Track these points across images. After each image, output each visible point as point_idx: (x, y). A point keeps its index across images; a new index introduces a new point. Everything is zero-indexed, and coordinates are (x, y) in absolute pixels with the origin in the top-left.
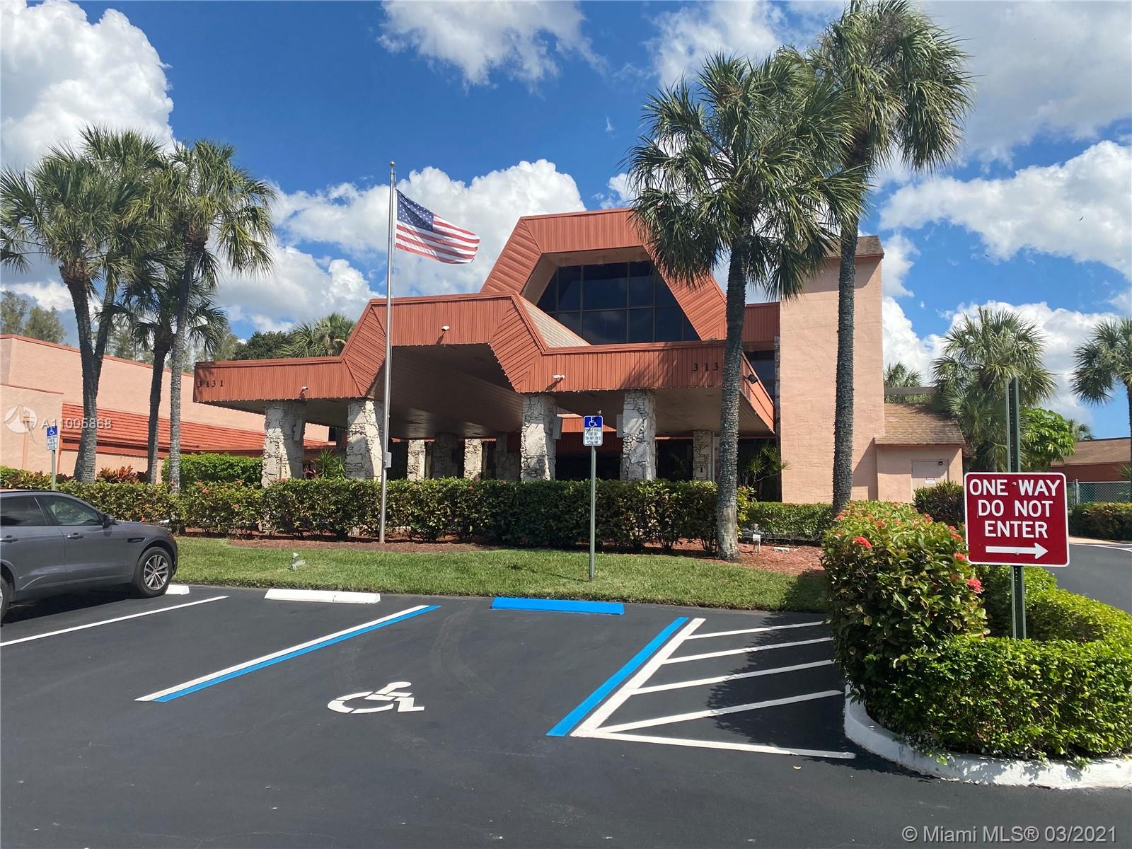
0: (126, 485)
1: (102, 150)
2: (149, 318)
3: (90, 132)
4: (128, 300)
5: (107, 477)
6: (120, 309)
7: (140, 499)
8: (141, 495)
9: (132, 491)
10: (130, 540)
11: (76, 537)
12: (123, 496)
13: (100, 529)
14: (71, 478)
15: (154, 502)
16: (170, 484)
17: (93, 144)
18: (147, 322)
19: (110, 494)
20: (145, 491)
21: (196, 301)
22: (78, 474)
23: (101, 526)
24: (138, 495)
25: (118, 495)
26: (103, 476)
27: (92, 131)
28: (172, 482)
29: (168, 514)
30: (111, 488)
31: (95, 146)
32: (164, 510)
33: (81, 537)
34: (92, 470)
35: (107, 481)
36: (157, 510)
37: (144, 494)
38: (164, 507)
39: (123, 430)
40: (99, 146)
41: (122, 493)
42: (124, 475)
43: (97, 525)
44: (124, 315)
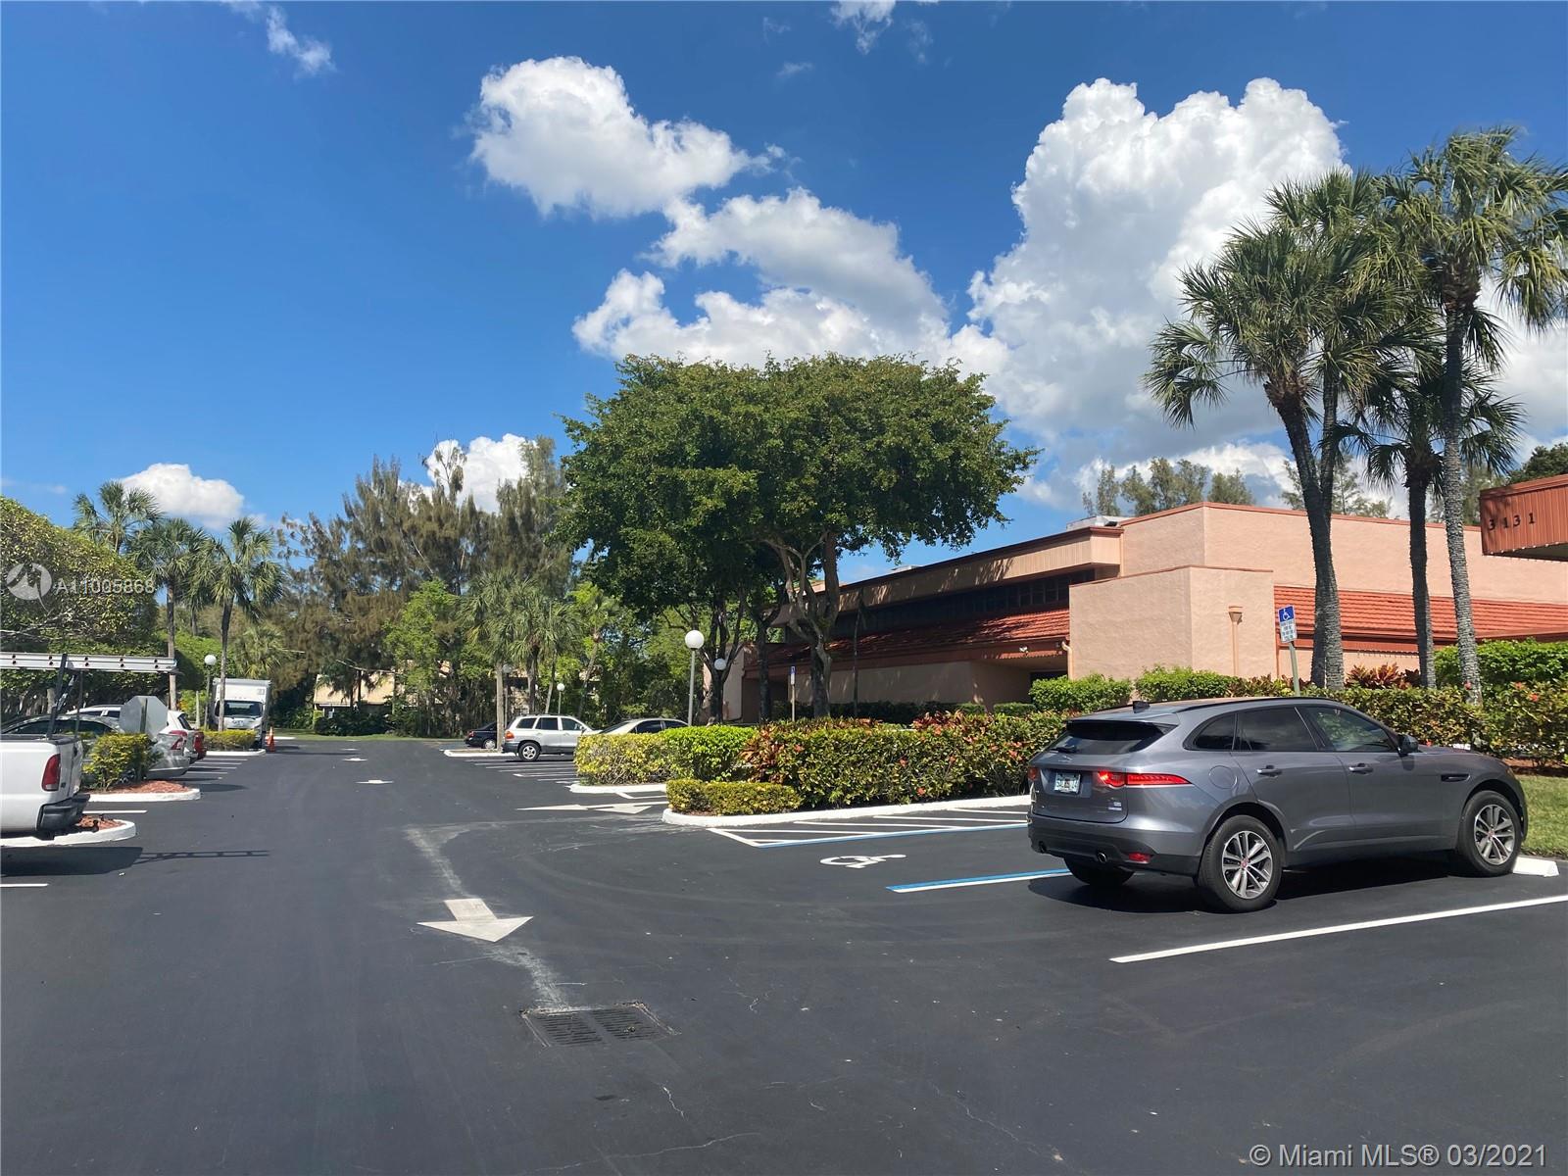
0: (1394, 691)
1: (1297, 213)
2: (1395, 435)
3: (1277, 193)
4: (1360, 414)
5: (1364, 680)
6: (1351, 430)
7: (1420, 713)
8: (1420, 706)
9: (1406, 700)
10: (1444, 778)
11: (1362, 771)
12: (1392, 708)
13: (1395, 758)
14: (1309, 683)
15: (1442, 717)
16: (1465, 688)
17: (1284, 209)
18: (1390, 442)
19: (1372, 704)
20: (1427, 700)
21: (1467, 399)
22: (1317, 677)
23: (1396, 754)
24: (1415, 706)
25: (1385, 707)
26: (1356, 678)
27: (1281, 190)
28: (1469, 685)
29: (1468, 734)
30: (1373, 697)
31: (1287, 211)
32: (1462, 729)
33: (1370, 771)
34: (1339, 670)
35: (1364, 686)
36: (1450, 730)
37: (1425, 705)
38: (1461, 725)
39: (1356, 615)
40: (1292, 209)
41: (1390, 704)
42: (1386, 677)
43: (1388, 751)
44: (1357, 437)
